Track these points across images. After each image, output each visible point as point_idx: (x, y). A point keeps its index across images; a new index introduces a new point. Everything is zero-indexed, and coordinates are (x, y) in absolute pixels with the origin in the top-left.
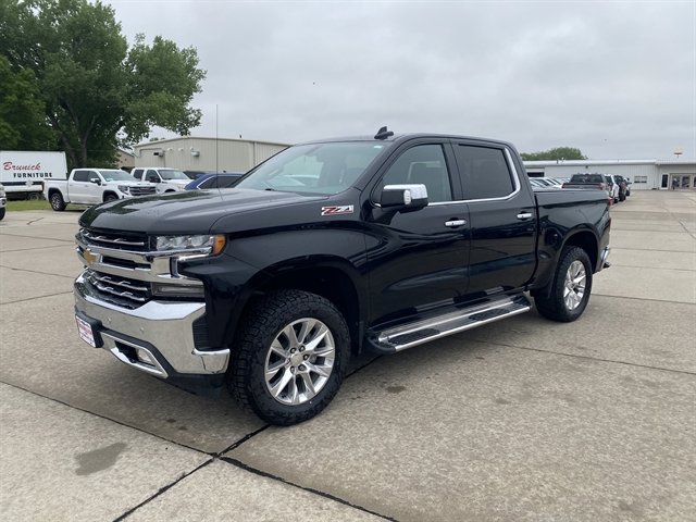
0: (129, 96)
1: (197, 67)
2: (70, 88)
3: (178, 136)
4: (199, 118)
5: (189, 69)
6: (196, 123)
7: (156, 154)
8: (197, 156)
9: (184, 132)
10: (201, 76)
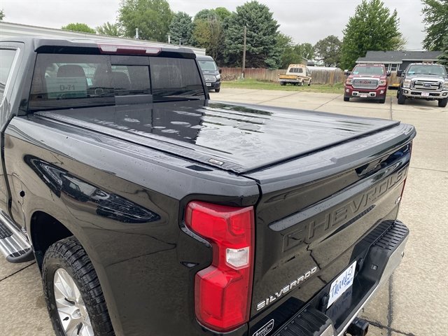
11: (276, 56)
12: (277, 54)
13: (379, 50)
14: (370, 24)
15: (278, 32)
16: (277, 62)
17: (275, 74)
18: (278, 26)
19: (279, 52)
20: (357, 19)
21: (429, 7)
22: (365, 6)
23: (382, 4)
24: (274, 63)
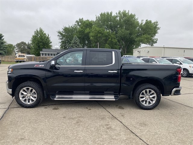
0: (137, 36)
1: (158, 26)
2: (123, 36)
3: (150, 46)
4: (157, 41)
5: (155, 27)
6: (156, 42)
7: (138, 52)
8: (148, 52)
9: (152, 45)
10: (159, 29)
11: (4, 49)
12: (5, 49)
13: (46, 48)
14: (41, 38)
15: (3, 39)
16: (5, 52)
17: (5, 58)
18: (3, 36)
19: (5, 48)
20: (36, 36)
21: (59, 34)
22: (38, 32)
23: (44, 31)
24: (4, 53)
